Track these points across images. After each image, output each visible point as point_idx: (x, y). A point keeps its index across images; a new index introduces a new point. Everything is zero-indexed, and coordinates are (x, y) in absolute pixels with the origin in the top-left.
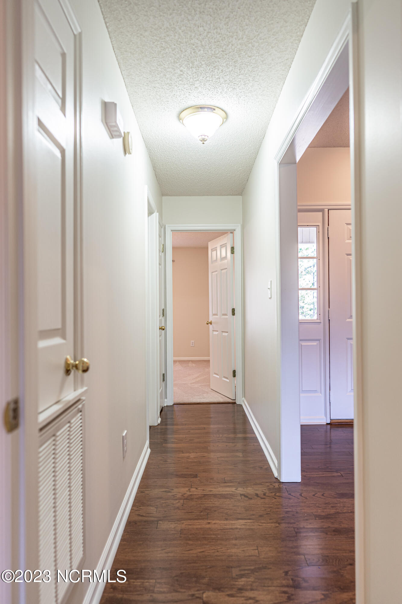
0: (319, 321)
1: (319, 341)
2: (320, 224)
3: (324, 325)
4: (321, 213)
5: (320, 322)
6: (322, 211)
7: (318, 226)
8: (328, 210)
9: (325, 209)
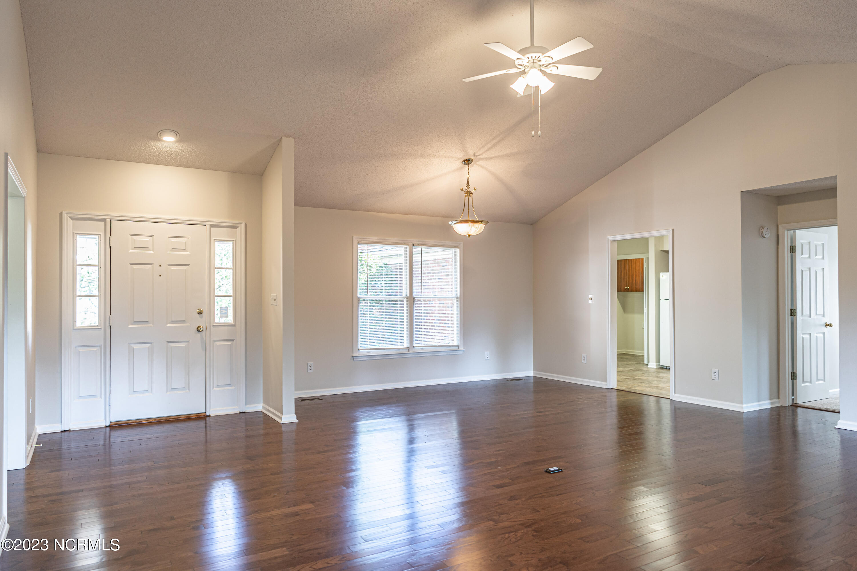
0: (99, 327)
1: (99, 347)
2: (102, 234)
3: (105, 330)
4: (103, 223)
5: (101, 328)
6: (104, 220)
7: (100, 235)
8: (111, 220)
9: (107, 219)
